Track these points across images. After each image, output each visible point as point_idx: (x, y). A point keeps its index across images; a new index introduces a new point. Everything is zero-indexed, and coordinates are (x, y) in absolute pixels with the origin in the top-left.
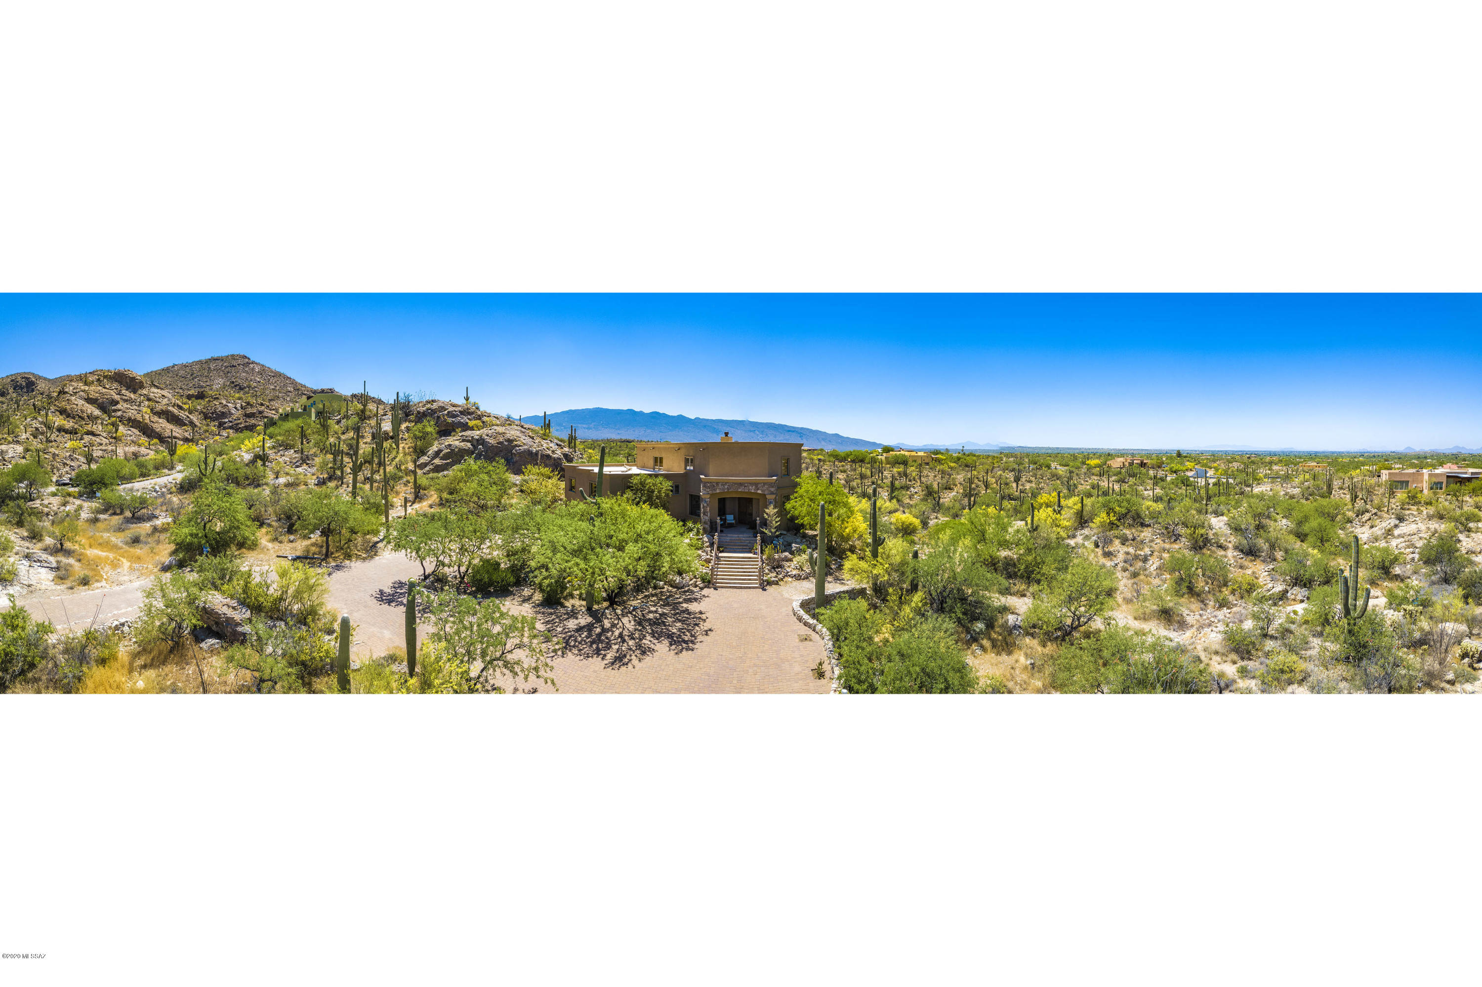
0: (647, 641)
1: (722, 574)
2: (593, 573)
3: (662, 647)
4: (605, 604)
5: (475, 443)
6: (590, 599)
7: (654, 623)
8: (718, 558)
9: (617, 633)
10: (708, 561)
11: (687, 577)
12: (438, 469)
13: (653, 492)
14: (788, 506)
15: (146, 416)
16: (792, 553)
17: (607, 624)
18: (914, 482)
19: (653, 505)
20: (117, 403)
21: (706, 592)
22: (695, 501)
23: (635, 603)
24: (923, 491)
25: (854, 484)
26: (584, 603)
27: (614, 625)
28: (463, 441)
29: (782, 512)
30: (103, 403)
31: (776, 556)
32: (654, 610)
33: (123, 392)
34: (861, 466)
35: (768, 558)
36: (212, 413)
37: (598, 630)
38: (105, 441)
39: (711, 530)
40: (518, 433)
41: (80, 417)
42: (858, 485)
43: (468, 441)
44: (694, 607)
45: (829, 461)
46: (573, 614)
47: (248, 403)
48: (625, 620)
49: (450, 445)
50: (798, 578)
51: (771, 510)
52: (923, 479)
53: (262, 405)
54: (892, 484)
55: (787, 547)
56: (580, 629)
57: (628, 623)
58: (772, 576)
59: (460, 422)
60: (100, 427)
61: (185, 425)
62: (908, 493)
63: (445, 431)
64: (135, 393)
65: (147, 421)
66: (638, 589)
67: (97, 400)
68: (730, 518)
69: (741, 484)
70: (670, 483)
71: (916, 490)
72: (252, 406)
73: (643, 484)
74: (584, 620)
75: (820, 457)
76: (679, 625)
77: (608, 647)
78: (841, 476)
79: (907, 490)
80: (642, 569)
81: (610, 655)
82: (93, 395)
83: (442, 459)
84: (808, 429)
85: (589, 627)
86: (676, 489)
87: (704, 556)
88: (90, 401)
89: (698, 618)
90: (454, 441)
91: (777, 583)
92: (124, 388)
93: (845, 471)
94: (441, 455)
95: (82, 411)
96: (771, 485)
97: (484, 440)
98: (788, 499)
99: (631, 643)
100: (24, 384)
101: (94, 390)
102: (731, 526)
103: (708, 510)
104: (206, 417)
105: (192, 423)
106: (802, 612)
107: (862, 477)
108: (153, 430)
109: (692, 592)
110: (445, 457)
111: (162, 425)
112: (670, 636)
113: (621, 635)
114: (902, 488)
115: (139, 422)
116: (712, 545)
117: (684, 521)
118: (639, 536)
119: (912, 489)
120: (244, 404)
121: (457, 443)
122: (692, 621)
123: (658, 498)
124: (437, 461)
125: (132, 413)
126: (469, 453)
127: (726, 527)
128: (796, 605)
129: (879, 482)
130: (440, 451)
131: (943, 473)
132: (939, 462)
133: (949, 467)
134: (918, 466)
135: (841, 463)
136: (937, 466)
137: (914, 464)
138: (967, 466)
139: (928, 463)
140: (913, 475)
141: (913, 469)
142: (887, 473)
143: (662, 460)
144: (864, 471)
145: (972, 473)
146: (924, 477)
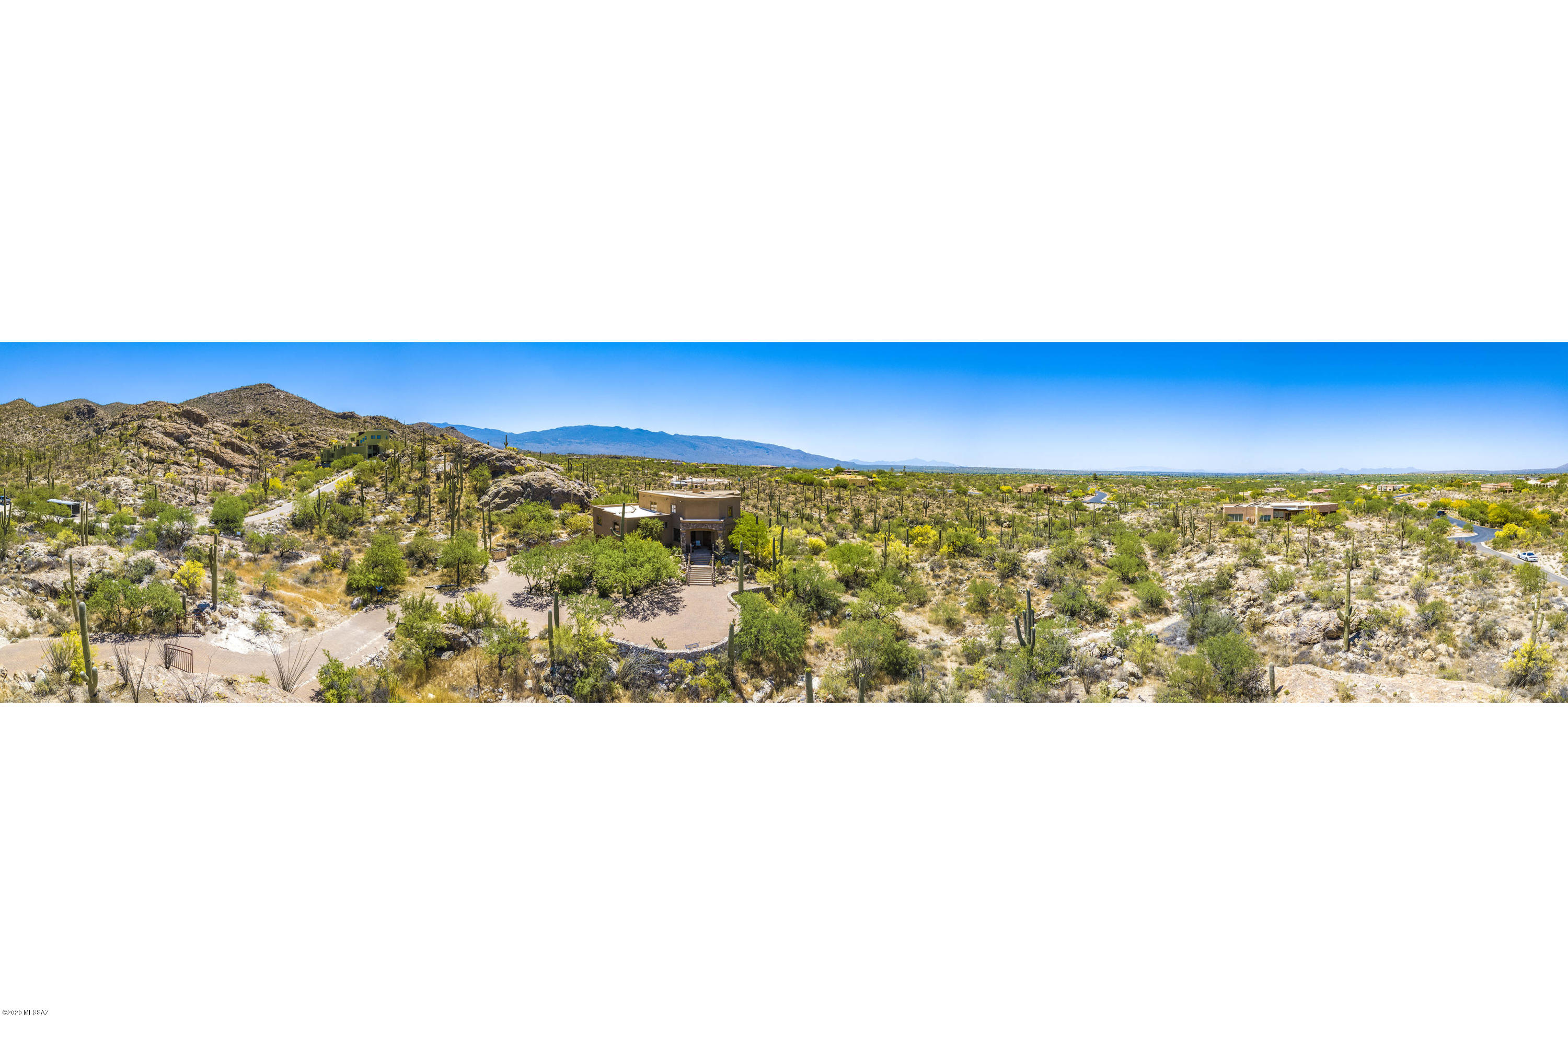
0: (656, 611)
1: (692, 578)
2: (630, 580)
3: (663, 613)
4: (632, 595)
5: (524, 486)
6: (625, 592)
7: (657, 603)
8: (690, 568)
9: (641, 608)
10: (685, 570)
11: (673, 580)
12: (499, 507)
13: (652, 529)
14: (730, 537)
15: (217, 448)
16: (732, 566)
17: (635, 604)
18: (846, 505)
19: (654, 539)
20: (190, 436)
21: (683, 587)
22: (677, 533)
23: (647, 594)
25: (799, 506)
26: (621, 595)
27: (639, 605)
28: (516, 484)
29: (726, 541)
30: (179, 436)
31: (723, 567)
32: (657, 597)
33: (192, 426)
34: (808, 490)
35: (718, 569)
36: (268, 443)
37: (632, 607)
38: (189, 470)
39: (686, 552)
40: (554, 478)
41: (161, 448)
42: (802, 506)
43: (519, 484)
44: (677, 595)
45: (784, 483)
46: (617, 601)
47: (300, 435)
48: (644, 602)
49: (506, 488)
50: (732, 580)
51: (720, 541)
52: (854, 502)
53: (312, 436)
54: (828, 507)
55: (729, 562)
56: (623, 607)
57: (645, 603)
58: (719, 579)
59: (505, 466)
60: (180, 457)
61: (247, 454)
62: (841, 514)
63: (497, 473)
64: (201, 427)
65: (218, 452)
66: (647, 587)
67: (173, 434)
68: (698, 543)
69: (703, 524)
70: (662, 523)
71: (847, 512)
72: (304, 437)
73: (647, 524)
74: (624, 603)
76: (670, 603)
77: (638, 614)
80: (652, 575)
81: (640, 617)
82: (170, 430)
83: (501, 498)
85: (627, 606)
86: (666, 524)
87: (683, 567)
88: (167, 434)
89: (680, 600)
90: (507, 482)
91: (722, 583)
92: (192, 423)
93: (794, 494)
94: (500, 495)
95: (163, 443)
96: (720, 524)
97: (531, 484)
98: (730, 533)
99: (649, 612)
100: (86, 410)
101: (169, 425)
102: (698, 548)
103: (684, 539)
104: (263, 446)
105: (252, 452)
106: (731, 598)
107: (807, 500)
108: (224, 460)
109: (677, 588)
110: (503, 497)
111: (229, 455)
112: (666, 608)
113: (643, 609)
114: (836, 510)
115: (212, 452)
116: (687, 560)
117: (671, 548)
118: (650, 559)
119: (844, 511)
120: (296, 435)
121: (511, 486)
122: (677, 602)
123: (656, 533)
124: (497, 500)
125: (203, 445)
126: (521, 494)
127: (696, 548)
128: (729, 595)
130: (499, 492)
131: (873, 497)
132: (873, 486)
133: (879, 491)
134: (854, 489)
135: (794, 486)
136: (870, 490)
137: (852, 487)
138: (897, 489)
139: (863, 487)
140: (847, 499)
141: (849, 492)
142: (827, 497)
143: (655, 504)
144: (810, 494)
145: (897, 497)
146: (856, 500)
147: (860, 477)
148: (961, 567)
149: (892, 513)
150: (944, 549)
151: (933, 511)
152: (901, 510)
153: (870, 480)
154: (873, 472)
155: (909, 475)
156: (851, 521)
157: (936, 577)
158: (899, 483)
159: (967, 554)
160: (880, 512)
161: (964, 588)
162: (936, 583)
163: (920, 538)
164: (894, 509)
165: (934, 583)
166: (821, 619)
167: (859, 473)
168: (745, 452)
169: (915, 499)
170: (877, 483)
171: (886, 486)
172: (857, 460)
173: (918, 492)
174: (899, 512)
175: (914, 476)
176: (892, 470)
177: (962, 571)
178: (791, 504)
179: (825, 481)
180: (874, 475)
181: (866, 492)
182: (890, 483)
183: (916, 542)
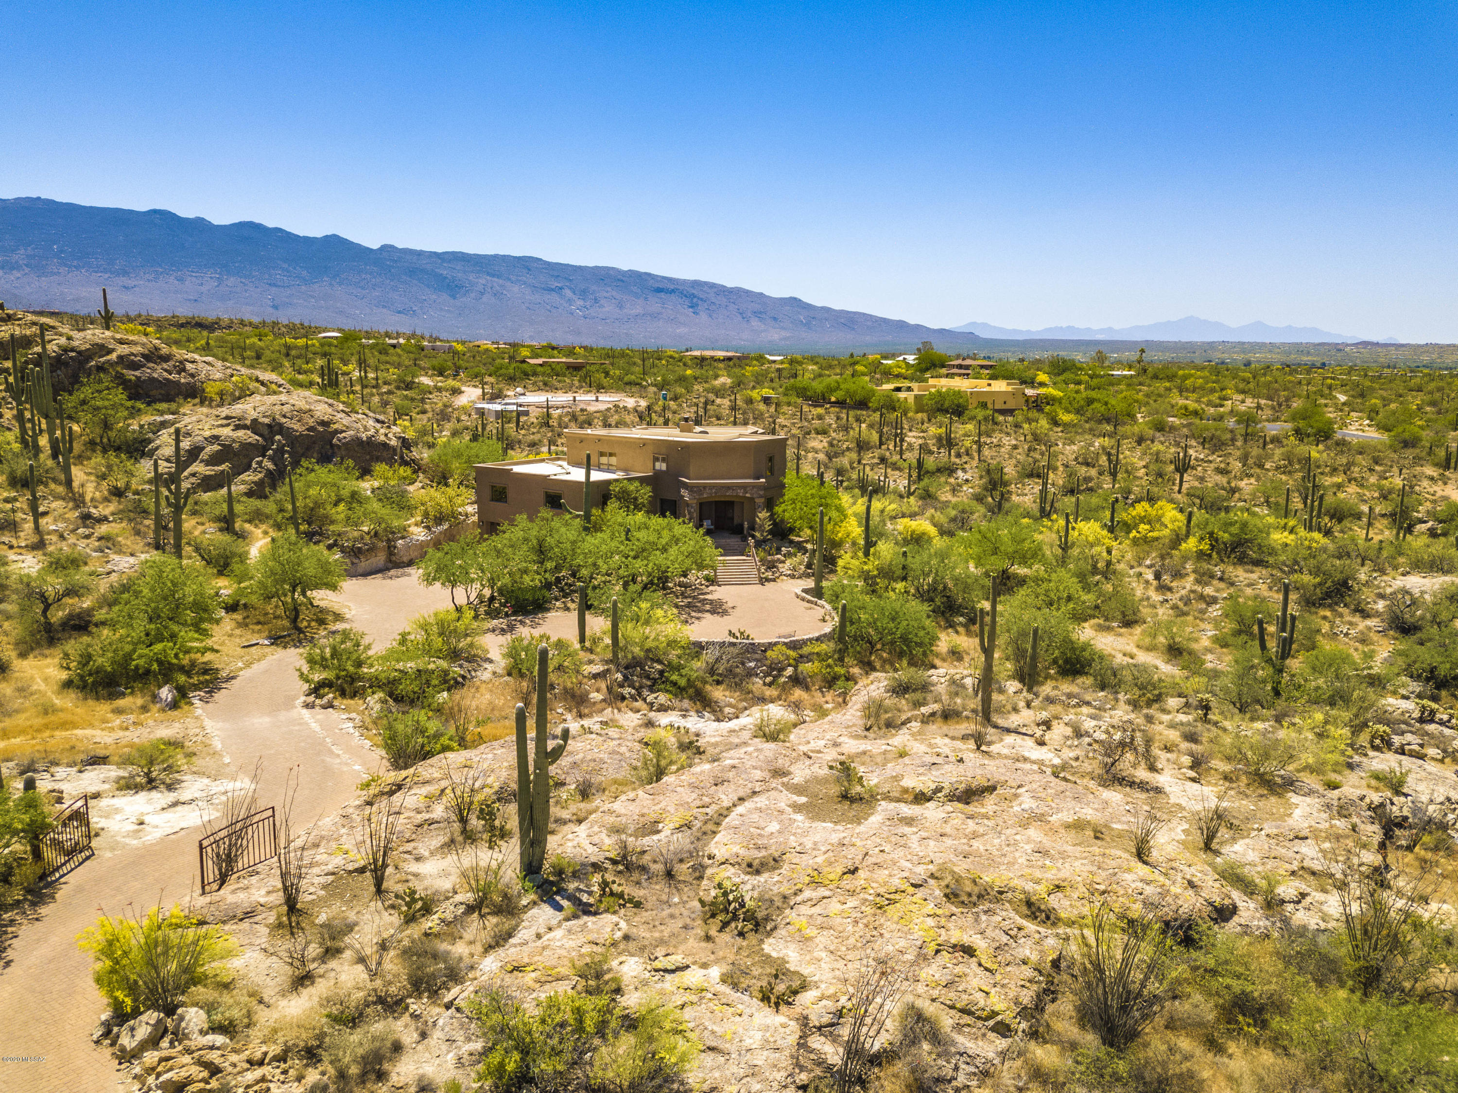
1: (723, 574)
14: (777, 509)
16: (783, 556)
18: (965, 458)
21: (712, 588)
24: (981, 477)
25: (844, 461)
29: (772, 517)
31: (770, 558)
34: (858, 420)
35: (763, 560)
42: (851, 463)
45: (789, 404)
50: (792, 577)
51: (760, 516)
52: (986, 452)
54: (920, 464)
55: (778, 551)
58: (769, 574)
62: (952, 480)
68: (708, 523)
71: (968, 476)
75: (767, 392)
78: (818, 443)
79: (950, 475)
84: (712, 286)
91: (774, 580)
93: (824, 432)
96: (757, 487)
98: (778, 502)
106: (804, 596)
107: (862, 446)
109: (701, 589)
114: (939, 470)
119: (960, 473)
128: (799, 592)
129: (896, 458)
131: (1037, 438)
132: (1040, 410)
133: (1055, 422)
134: (986, 419)
135: (820, 411)
136: (1029, 421)
137: (980, 414)
138: (1108, 421)
139: (1010, 412)
140: (967, 444)
141: (970, 427)
142: (912, 438)
143: (611, 455)
144: (865, 431)
145: (1107, 442)
146: (991, 446)
147: (1000, 386)
148: (1221, 579)
149: (1088, 479)
150: (1191, 544)
151: (1202, 479)
152: (1114, 474)
153: (1029, 392)
154: (1038, 364)
155: (1155, 377)
156: (979, 499)
157: (1163, 588)
158: (1116, 403)
159: (1242, 560)
160: (1057, 478)
161: (1215, 611)
162: (1161, 598)
163: (1143, 527)
164: (1093, 472)
165: (1156, 597)
166: (951, 626)
167: (996, 372)
168: (621, 306)
169: (1157, 447)
170: (1050, 400)
171: (1078, 412)
172: (985, 325)
173: (1173, 428)
174: (1108, 479)
175: (1171, 378)
176: (1101, 358)
177: (1222, 585)
178: (821, 456)
179: (902, 395)
180: (1042, 377)
181: (1017, 426)
182: (1090, 401)
183: (1134, 533)
